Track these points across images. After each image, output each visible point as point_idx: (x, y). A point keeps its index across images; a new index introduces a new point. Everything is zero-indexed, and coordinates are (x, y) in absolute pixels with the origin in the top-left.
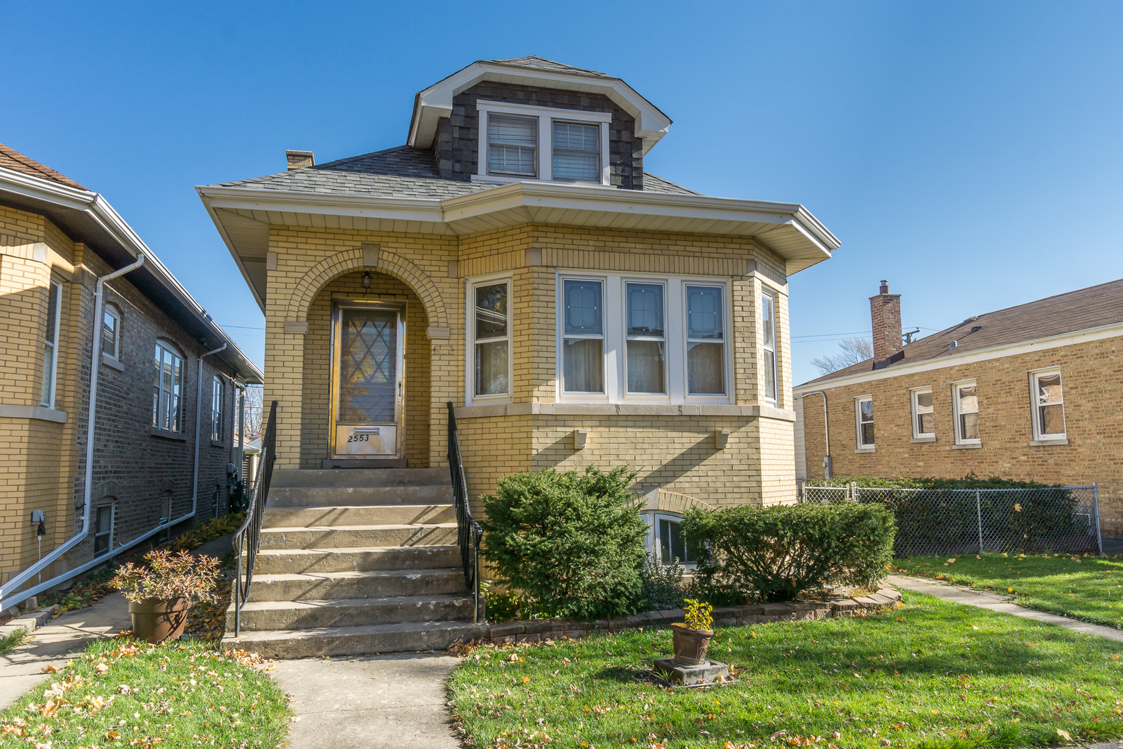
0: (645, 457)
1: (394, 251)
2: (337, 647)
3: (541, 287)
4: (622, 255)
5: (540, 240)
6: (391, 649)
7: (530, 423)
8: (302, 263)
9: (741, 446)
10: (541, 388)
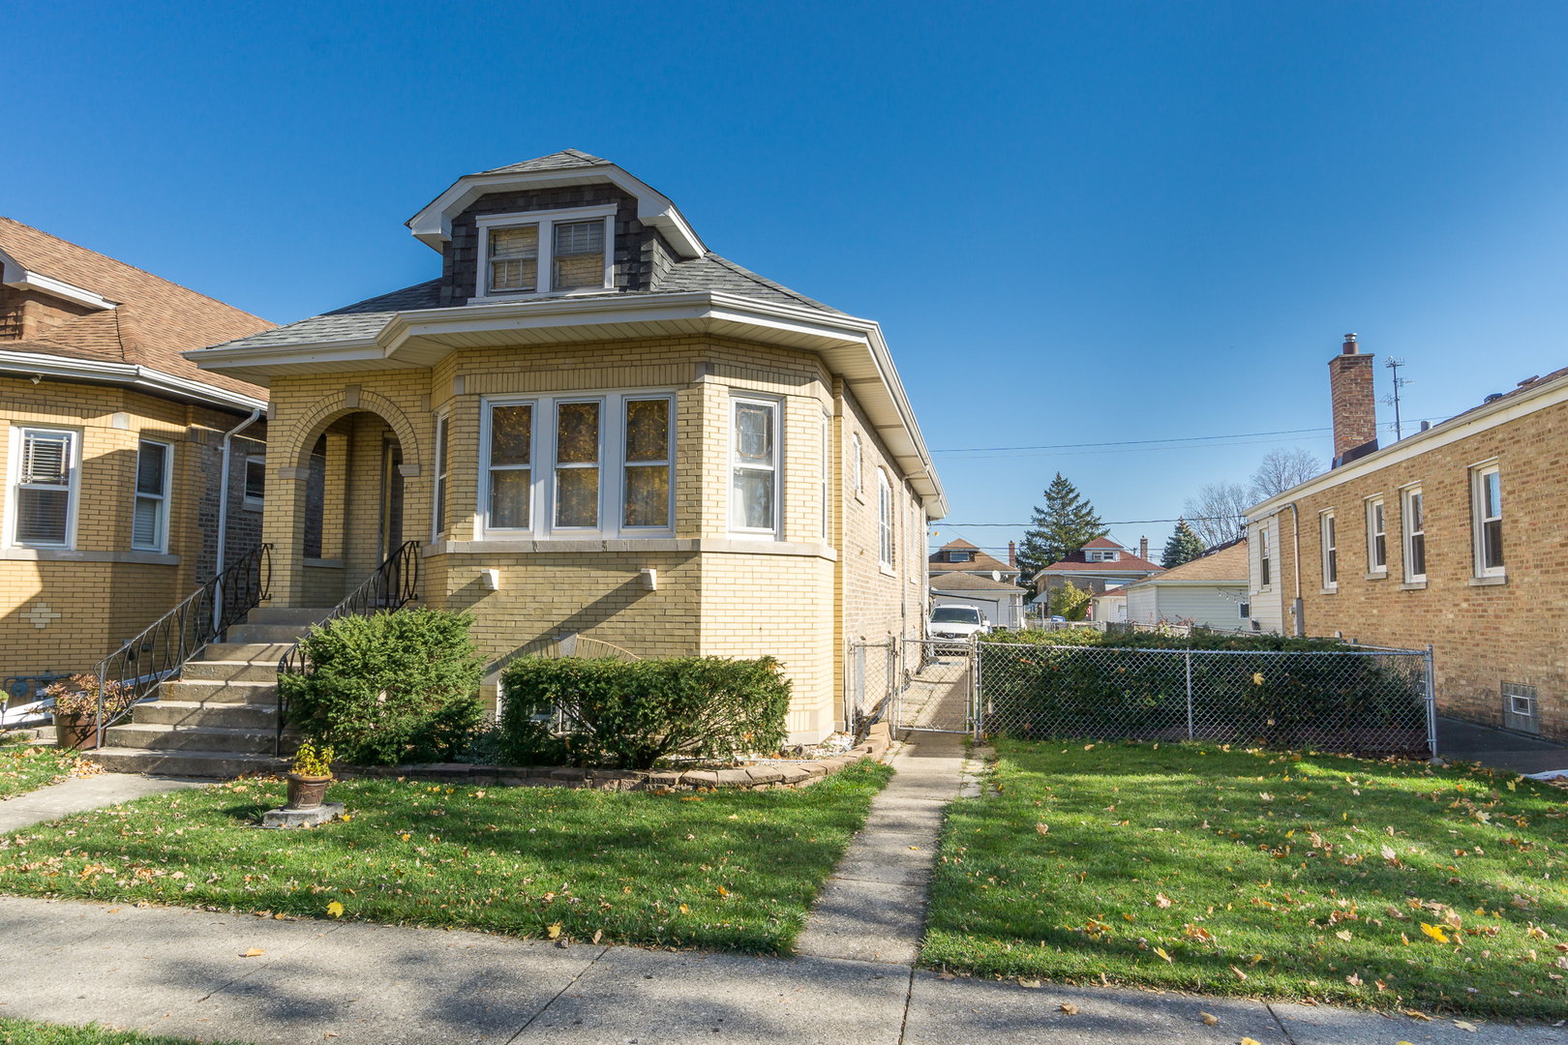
0: (564, 599)
1: (373, 390)
2: (158, 767)
3: (464, 417)
4: (549, 373)
5: (465, 366)
6: (199, 773)
7: (447, 563)
8: (295, 411)
9: (678, 587)
10: (459, 525)
